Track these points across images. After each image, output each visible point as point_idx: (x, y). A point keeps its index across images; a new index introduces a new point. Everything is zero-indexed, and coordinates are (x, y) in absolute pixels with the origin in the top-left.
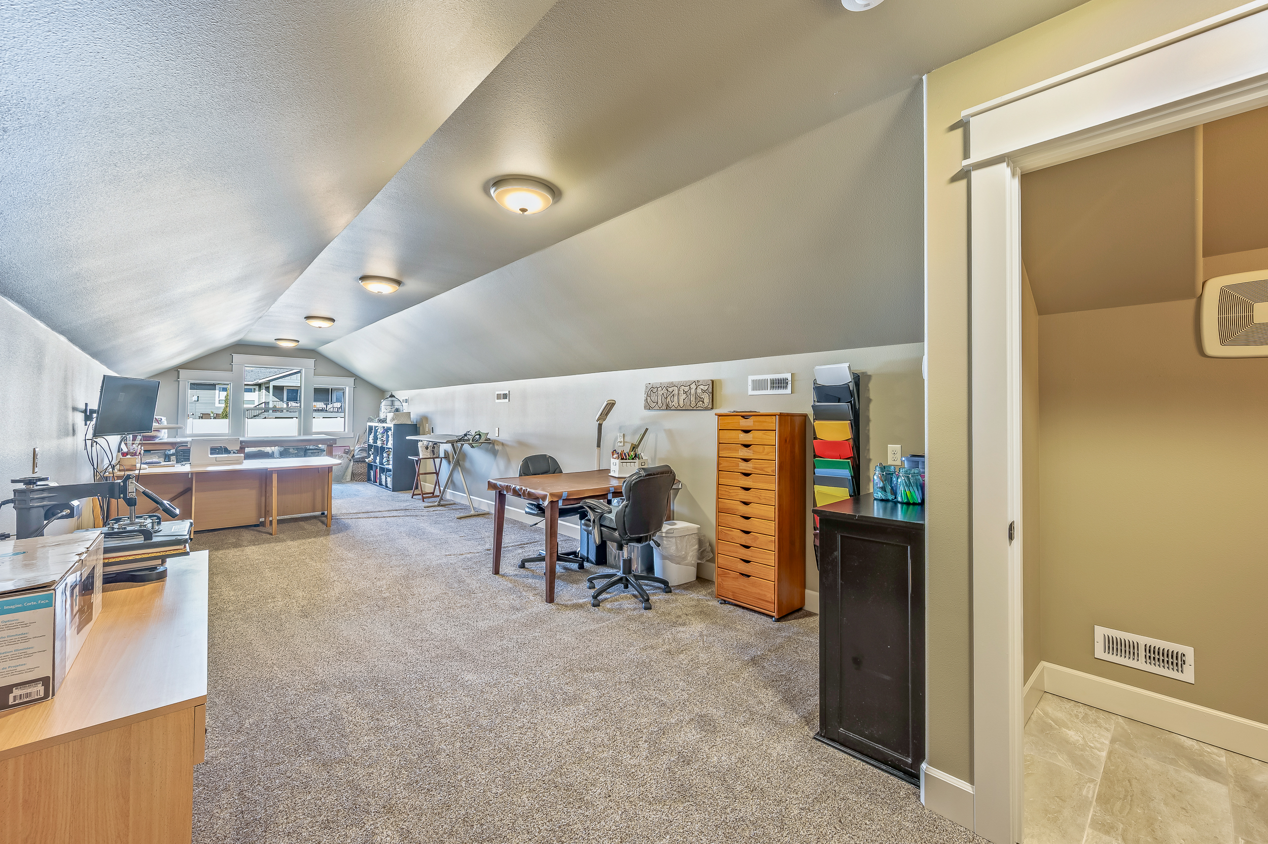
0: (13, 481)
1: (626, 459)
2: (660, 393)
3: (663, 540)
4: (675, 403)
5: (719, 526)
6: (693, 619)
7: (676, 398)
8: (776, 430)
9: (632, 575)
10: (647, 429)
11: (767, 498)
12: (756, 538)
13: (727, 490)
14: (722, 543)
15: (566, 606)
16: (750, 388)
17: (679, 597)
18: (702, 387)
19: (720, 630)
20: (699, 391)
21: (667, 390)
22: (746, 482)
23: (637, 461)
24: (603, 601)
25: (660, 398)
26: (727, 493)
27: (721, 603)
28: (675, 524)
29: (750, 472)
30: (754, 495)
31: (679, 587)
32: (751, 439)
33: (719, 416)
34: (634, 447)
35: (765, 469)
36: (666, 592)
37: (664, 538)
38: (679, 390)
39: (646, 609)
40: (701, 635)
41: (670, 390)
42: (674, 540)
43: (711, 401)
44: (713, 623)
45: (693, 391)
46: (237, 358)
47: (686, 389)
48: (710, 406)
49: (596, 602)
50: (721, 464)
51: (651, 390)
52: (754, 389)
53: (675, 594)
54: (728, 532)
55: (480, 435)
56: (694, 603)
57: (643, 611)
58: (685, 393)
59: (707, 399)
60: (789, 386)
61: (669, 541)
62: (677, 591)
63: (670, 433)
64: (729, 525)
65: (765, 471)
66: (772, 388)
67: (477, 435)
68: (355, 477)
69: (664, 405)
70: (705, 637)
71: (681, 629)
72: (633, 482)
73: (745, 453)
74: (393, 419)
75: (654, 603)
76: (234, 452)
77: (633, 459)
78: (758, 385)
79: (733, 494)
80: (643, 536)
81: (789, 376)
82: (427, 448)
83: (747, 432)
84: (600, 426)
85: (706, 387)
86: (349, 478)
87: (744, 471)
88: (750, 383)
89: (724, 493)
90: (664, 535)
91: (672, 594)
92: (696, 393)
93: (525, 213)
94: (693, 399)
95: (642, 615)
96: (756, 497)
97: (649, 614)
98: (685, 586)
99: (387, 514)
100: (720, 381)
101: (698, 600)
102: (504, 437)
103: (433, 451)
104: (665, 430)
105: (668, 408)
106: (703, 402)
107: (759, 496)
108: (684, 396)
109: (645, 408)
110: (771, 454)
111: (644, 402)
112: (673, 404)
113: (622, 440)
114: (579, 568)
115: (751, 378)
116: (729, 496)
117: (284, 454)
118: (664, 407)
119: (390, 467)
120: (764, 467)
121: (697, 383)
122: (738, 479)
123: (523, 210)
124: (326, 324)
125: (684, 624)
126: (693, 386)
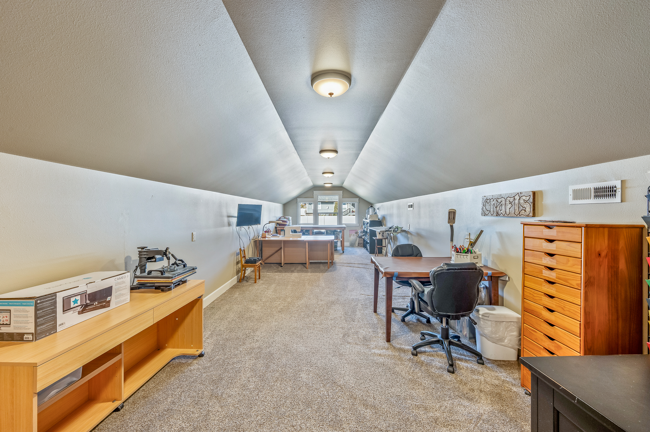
0: (138, 248)
1: (461, 252)
2: (492, 203)
3: (480, 320)
4: (503, 211)
5: (524, 323)
6: (483, 398)
7: (503, 207)
8: (582, 243)
9: (448, 340)
10: (482, 232)
11: (571, 311)
12: (559, 348)
13: (531, 293)
14: (527, 340)
15: (394, 348)
16: (571, 197)
17: (487, 372)
18: (524, 198)
19: (503, 422)
20: (522, 201)
21: (497, 201)
22: (551, 290)
23: (469, 255)
24: (421, 352)
25: (492, 207)
26: (531, 296)
27: (526, 394)
28: (494, 309)
29: (553, 281)
30: (558, 305)
31: (495, 362)
32: (555, 249)
33: (525, 224)
34: (472, 244)
35: (570, 281)
36: (478, 363)
37: (481, 319)
38: (506, 201)
39: (449, 371)
40: (479, 418)
41: (499, 201)
42: (490, 323)
43: (532, 209)
44: (501, 411)
45: (517, 201)
46: (315, 192)
47: (512, 200)
48: (531, 214)
49: (415, 352)
50: (526, 268)
51: (486, 201)
52: (575, 198)
53: (486, 367)
54: (532, 332)
55: (398, 228)
56: (497, 382)
57: (445, 372)
58: (511, 203)
59: (529, 208)
60: (619, 194)
61: (485, 322)
62: (489, 365)
63: (500, 235)
64: (533, 326)
65: (569, 283)
66: (596, 196)
67: (396, 228)
68: (359, 245)
69: (495, 213)
70: (481, 422)
71: (466, 403)
72: (436, 273)
73: (548, 261)
74: (370, 218)
75: (461, 369)
76: (299, 232)
77: (466, 253)
78: (578, 194)
79: (537, 298)
80: (451, 315)
81: (618, 184)
82: (380, 234)
83: (551, 241)
84: (452, 227)
85: (528, 198)
86: (357, 245)
87: (547, 279)
88: (571, 192)
89: (528, 295)
90: (480, 316)
91: (484, 366)
92: (519, 203)
93: (332, 96)
94: (517, 208)
95: (441, 376)
96: (560, 307)
97: (448, 377)
98: (502, 363)
99: (356, 265)
100: (541, 192)
101: (503, 381)
102: (412, 230)
103: (383, 235)
104: (497, 232)
105: (498, 215)
106: (525, 211)
107: (562, 307)
108: (510, 205)
109: (482, 215)
110: (576, 266)
111: (481, 211)
112: (501, 212)
113: (468, 237)
114: (427, 322)
115: (571, 188)
116: (533, 299)
117: (327, 234)
118: (495, 214)
119: (369, 241)
120: (569, 279)
121: (520, 195)
122: (541, 285)
123: (331, 94)
124: (330, 175)
125: (470, 399)
126: (517, 197)
